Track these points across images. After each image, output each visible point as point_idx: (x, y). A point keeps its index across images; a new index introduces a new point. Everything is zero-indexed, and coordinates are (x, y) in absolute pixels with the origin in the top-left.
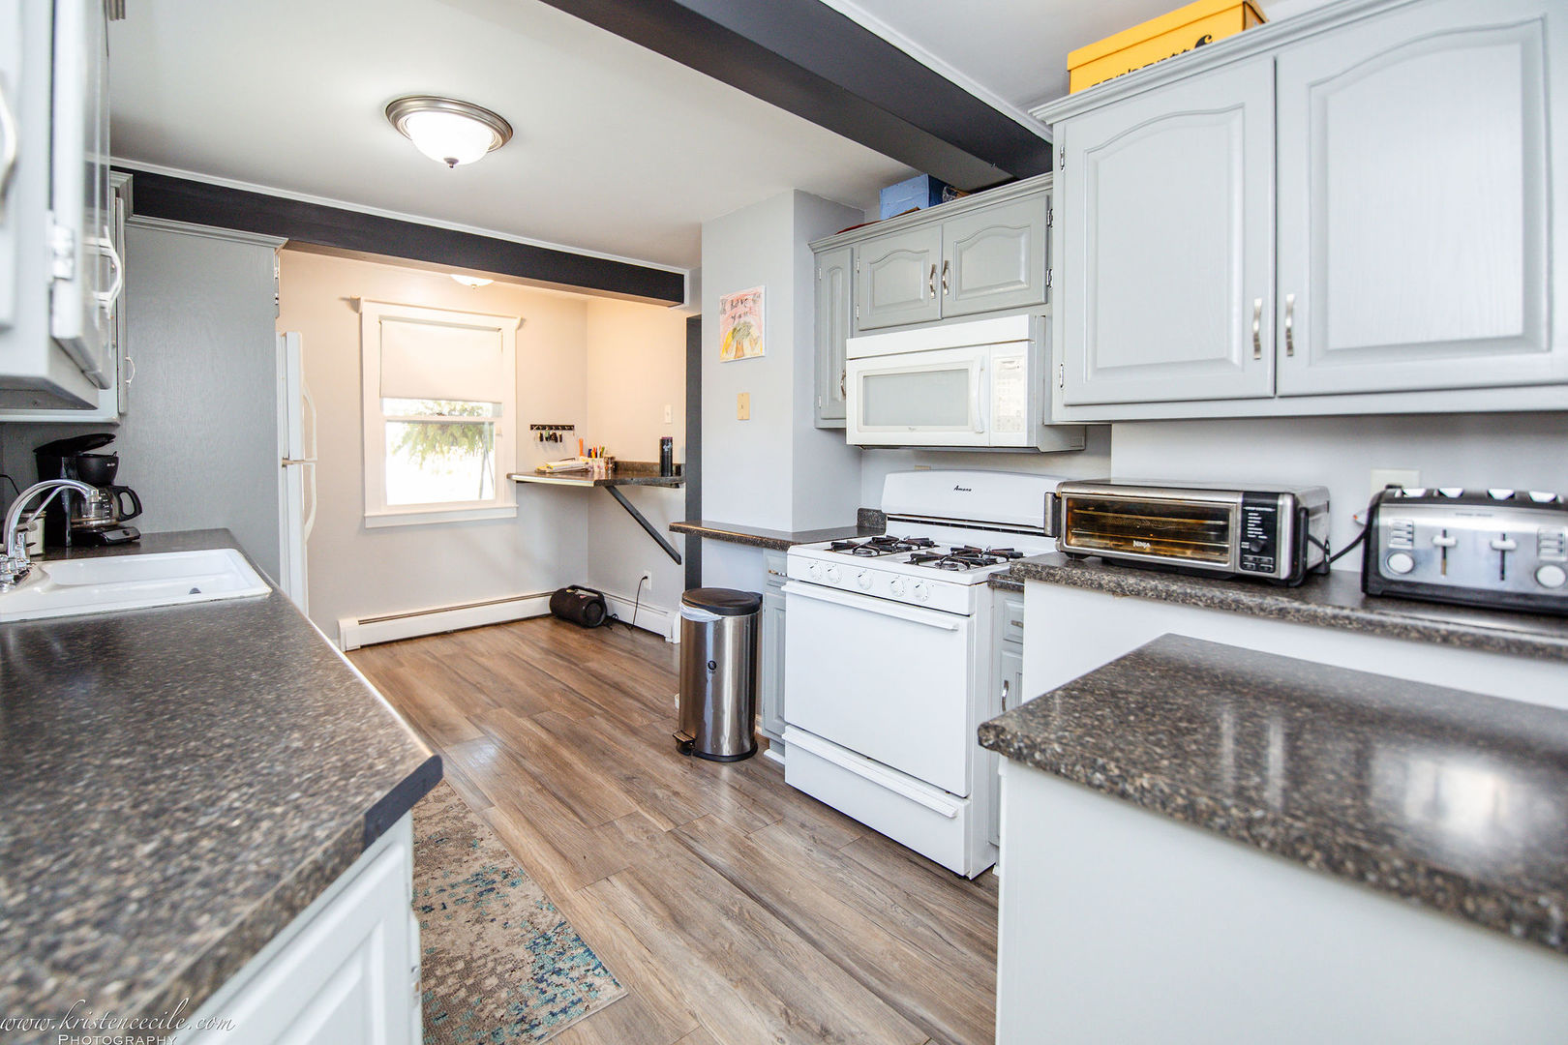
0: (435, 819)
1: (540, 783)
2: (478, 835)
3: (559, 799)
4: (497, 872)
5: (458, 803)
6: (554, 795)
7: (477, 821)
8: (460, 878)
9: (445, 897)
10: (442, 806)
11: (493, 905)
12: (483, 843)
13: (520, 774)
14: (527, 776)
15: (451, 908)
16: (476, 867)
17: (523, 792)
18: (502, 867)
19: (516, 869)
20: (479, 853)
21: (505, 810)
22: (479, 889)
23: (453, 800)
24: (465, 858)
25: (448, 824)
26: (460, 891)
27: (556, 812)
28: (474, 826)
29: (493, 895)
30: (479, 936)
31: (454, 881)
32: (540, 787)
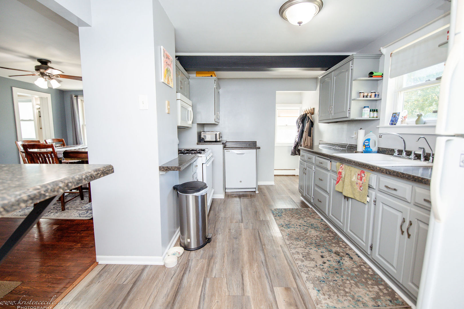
0: (299, 246)
1: (263, 247)
2: (287, 237)
3: (260, 240)
4: (284, 227)
5: (291, 249)
6: (261, 242)
7: (286, 241)
8: (293, 229)
9: (296, 226)
10: (297, 250)
11: (287, 223)
12: (286, 234)
13: (267, 254)
14: (265, 252)
15: (295, 224)
16: (289, 230)
17: (270, 246)
18: (283, 228)
19: (280, 226)
20: (288, 232)
21: (277, 243)
22: (289, 226)
23: (293, 251)
24: (291, 232)
25: (295, 243)
26: (293, 226)
27: (264, 236)
28: (288, 240)
29: (286, 224)
30: (290, 219)
31: (294, 229)
32: (263, 246)
